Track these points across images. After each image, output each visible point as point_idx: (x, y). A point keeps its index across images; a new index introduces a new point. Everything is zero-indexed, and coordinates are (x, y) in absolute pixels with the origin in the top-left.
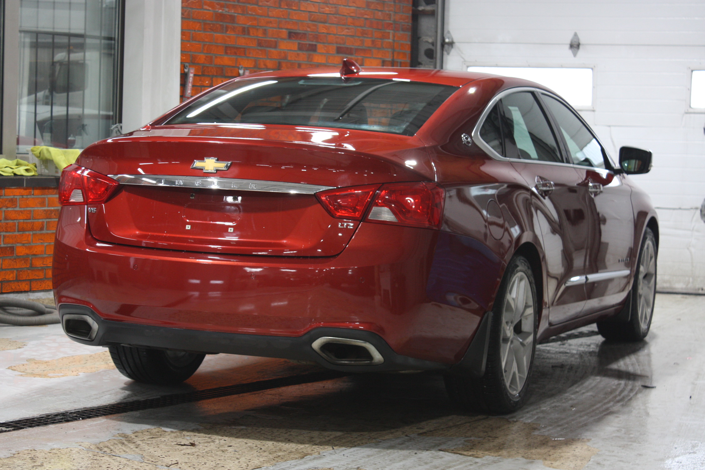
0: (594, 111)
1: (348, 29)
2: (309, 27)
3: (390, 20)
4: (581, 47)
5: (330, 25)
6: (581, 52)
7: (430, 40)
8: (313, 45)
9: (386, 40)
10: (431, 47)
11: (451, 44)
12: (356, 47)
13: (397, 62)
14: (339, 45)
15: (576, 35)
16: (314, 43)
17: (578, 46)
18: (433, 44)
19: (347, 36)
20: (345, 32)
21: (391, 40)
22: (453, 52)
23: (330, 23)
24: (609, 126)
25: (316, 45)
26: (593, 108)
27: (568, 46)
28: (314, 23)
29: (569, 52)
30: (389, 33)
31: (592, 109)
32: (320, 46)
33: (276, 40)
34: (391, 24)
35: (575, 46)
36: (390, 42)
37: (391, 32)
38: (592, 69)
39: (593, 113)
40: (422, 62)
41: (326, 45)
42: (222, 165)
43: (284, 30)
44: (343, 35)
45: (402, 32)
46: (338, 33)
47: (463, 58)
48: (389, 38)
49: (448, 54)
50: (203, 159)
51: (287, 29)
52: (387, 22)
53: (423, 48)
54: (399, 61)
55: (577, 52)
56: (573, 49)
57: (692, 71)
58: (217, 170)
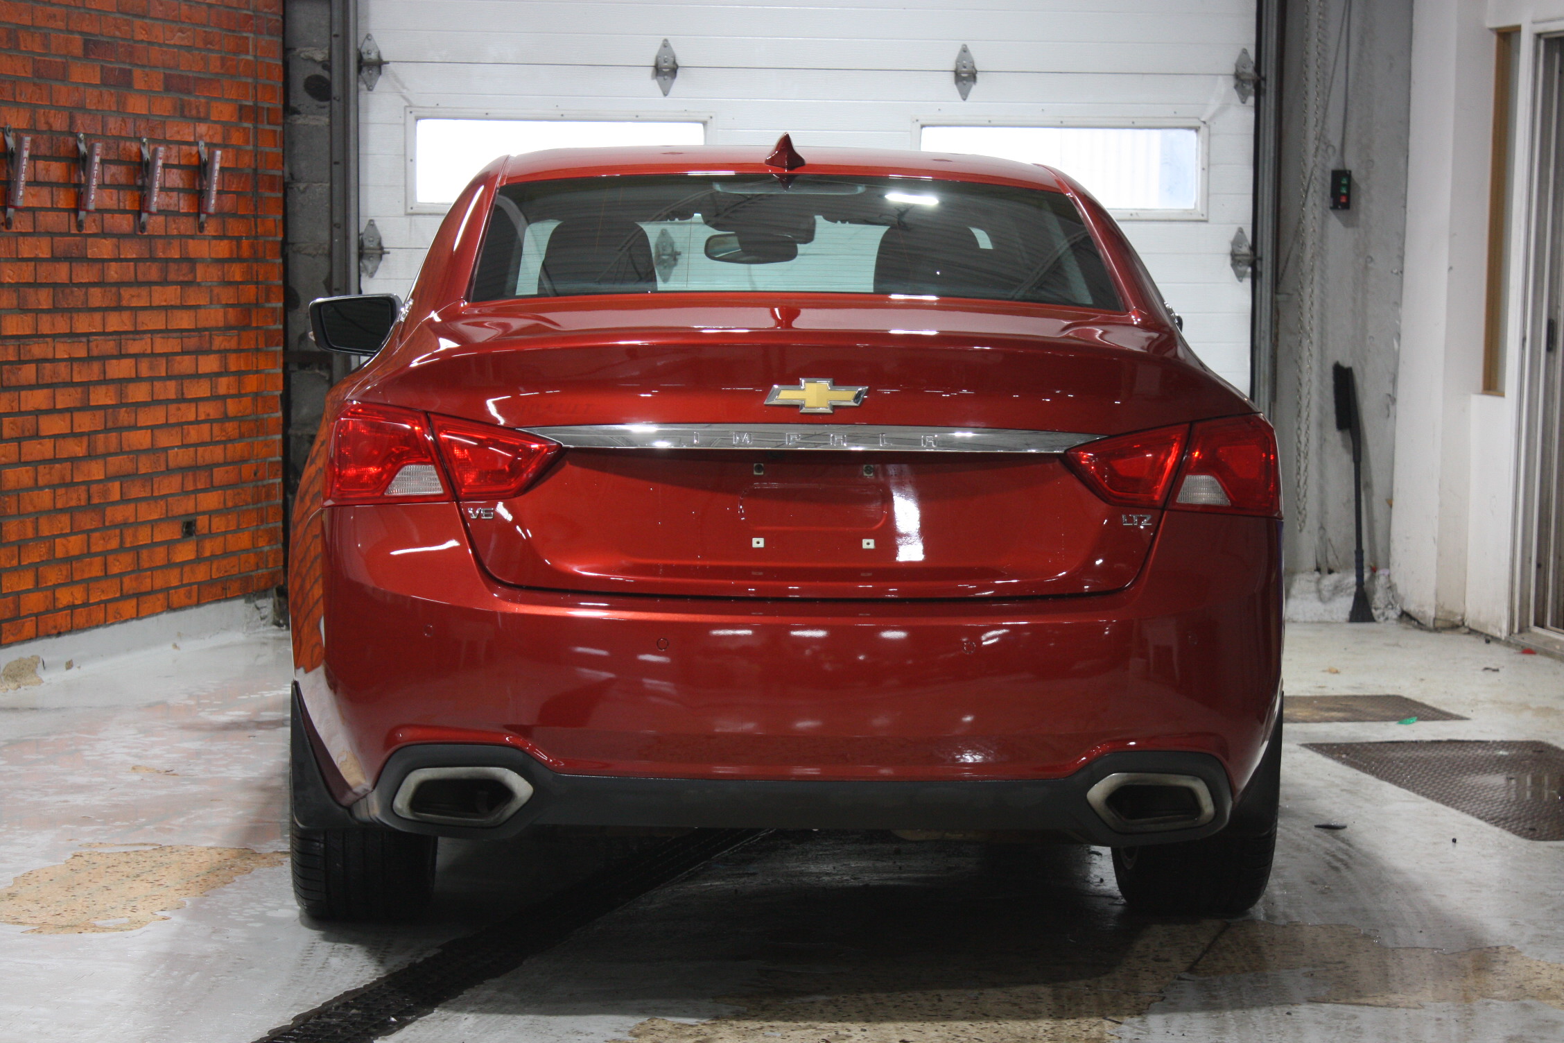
1: (181, 31)
2: (118, 29)
3: (248, 9)
4: (679, 72)
5: (152, 22)
6: (678, 84)
7: (319, 57)
8: (124, 70)
9: (243, 57)
10: (319, 71)
11: (379, 64)
12: (195, 75)
13: (263, 108)
14: (168, 72)
15: (666, 44)
16: (128, 67)
17: (674, 70)
18: (327, 65)
19: (181, 47)
20: (178, 39)
21: (250, 58)
22: (381, 83)
23: (152, 18)
25: (130, 71)
27: (650, 70)
28: (126, 17)
29: (654, 85)
30: (247, 38)
32: (137, 73)
33: (64, 60)
34: (250, 17)
35: (666, 70)
36: (247, 61)
37: (251, 35)
38: (705, 123)
40: (300, 109)
41: (147, 70)
42: (846, 396)
43: (77, 36)
44: (175, 46)
45: (267, 38)
46: (167, 42)
47: (404, 98)
48: (247, 53)
49: (370, 89)
50: (799, 383)
51: (81, 33)
52: (245, 12)
53: (300, 75)
54: (266, 105)
55: (671, 84)
56: (661, 78)
57: (923, 126)
58: (835, 408)
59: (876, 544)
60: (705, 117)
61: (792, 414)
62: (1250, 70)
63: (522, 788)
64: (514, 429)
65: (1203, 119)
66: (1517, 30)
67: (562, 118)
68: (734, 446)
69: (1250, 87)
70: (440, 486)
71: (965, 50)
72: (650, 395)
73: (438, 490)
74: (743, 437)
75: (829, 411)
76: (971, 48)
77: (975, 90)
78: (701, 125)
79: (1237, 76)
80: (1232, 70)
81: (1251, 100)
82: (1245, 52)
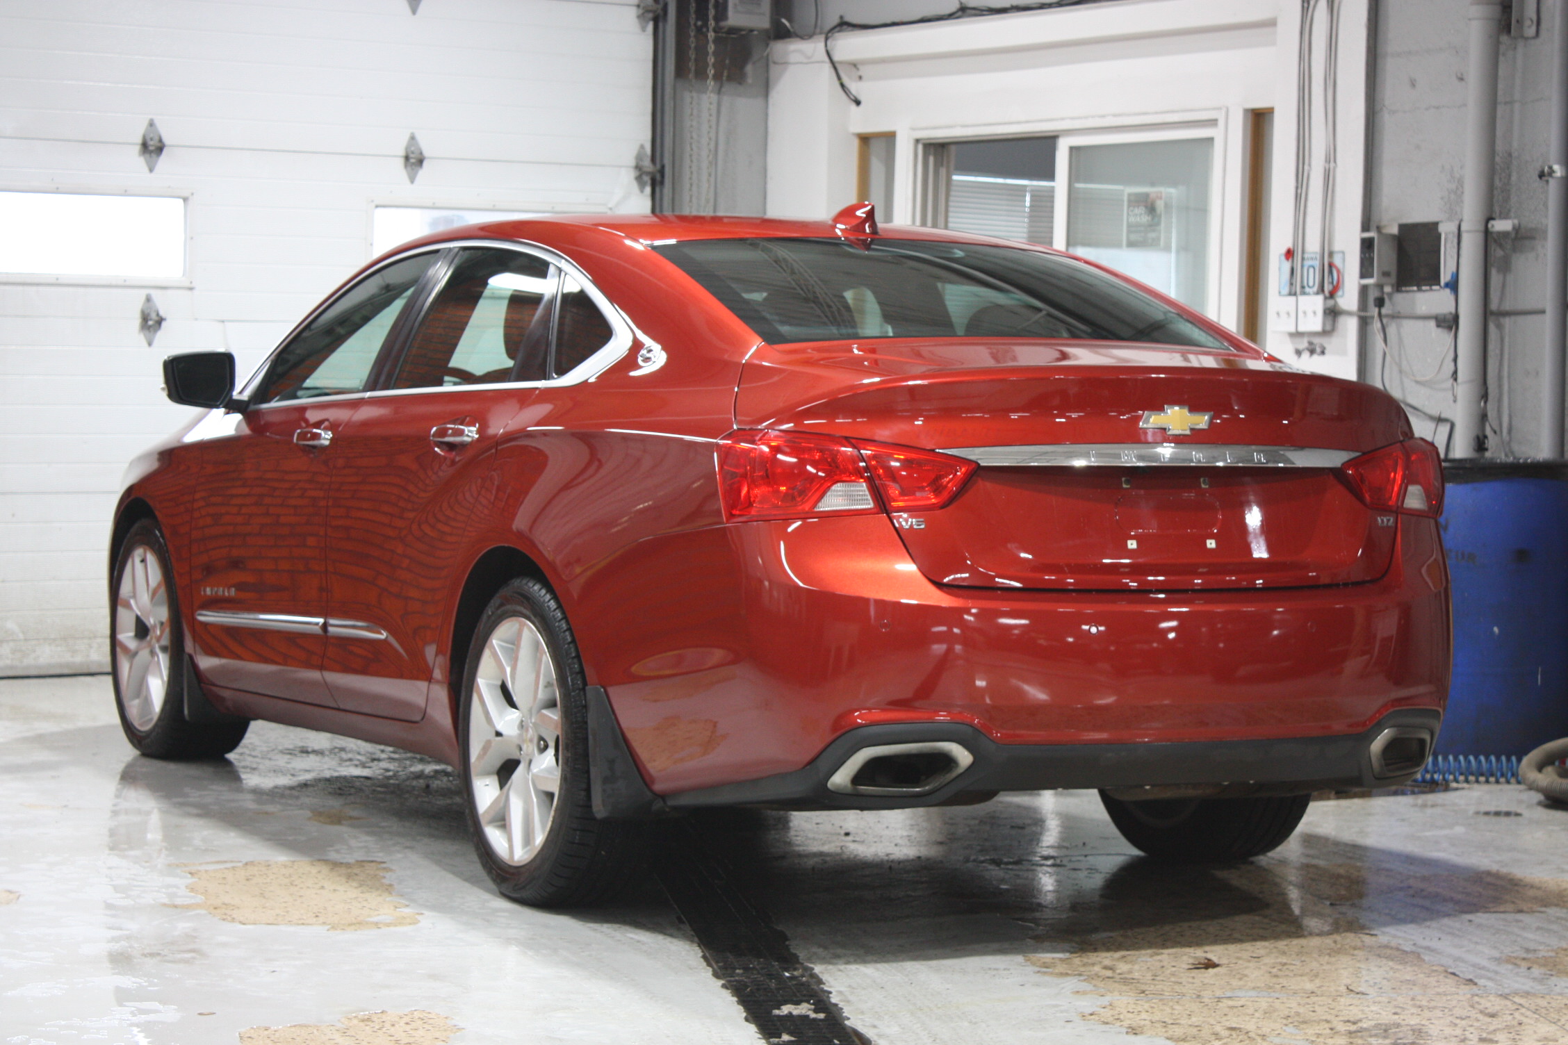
0: (191, 289)
4: (165, 150)
6: (163, 161)
15: (151, 124)
17: (160, 148)
24: (223, 322)
26: (191, 282)
27: (138, 148)
29: (140, 162)
31: (188, 284)
35: (152, 148)
38: (185, 200)
39: (189, 292)
42: (1202, 421)
50: (1163, 410)
55: (157, 161)
56: (147, 156)
57: (377, 207)
58: (1192, 430)
59: (1217, 543)
60: (186, 194)
61: (1163, 435)
62: (647, 163)
63: (963, 757)
64: (933, 450)
65: (610, 206)
66: (890, 137)
67: (57, 191)
68: (1122, 462)
69: (647, 179)
70: (871, 502)
71: (413, 138)
72: (1063, 420)
73: (870, 505)
74: (1129, 457)
75: (1188, 432)
76: (419, 137)
77: (423, 173)
78: (181, 201)
79: (638, 167)
80: (632, 163)
81: (648, 190)
82: (642, 147)
